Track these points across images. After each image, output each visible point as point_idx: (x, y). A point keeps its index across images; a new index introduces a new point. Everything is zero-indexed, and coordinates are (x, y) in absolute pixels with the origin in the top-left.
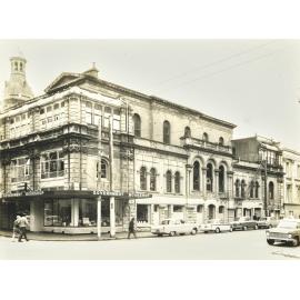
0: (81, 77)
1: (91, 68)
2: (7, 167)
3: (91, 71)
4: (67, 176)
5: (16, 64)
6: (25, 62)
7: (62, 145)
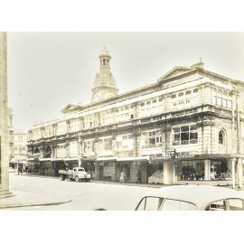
0: (194, 69)
1: (198, 62)
2: (138, 138)
3: (200, 64)
4: (201, 143)
5: (104, 60)
6: (110, 58)
7: (196, 121)
